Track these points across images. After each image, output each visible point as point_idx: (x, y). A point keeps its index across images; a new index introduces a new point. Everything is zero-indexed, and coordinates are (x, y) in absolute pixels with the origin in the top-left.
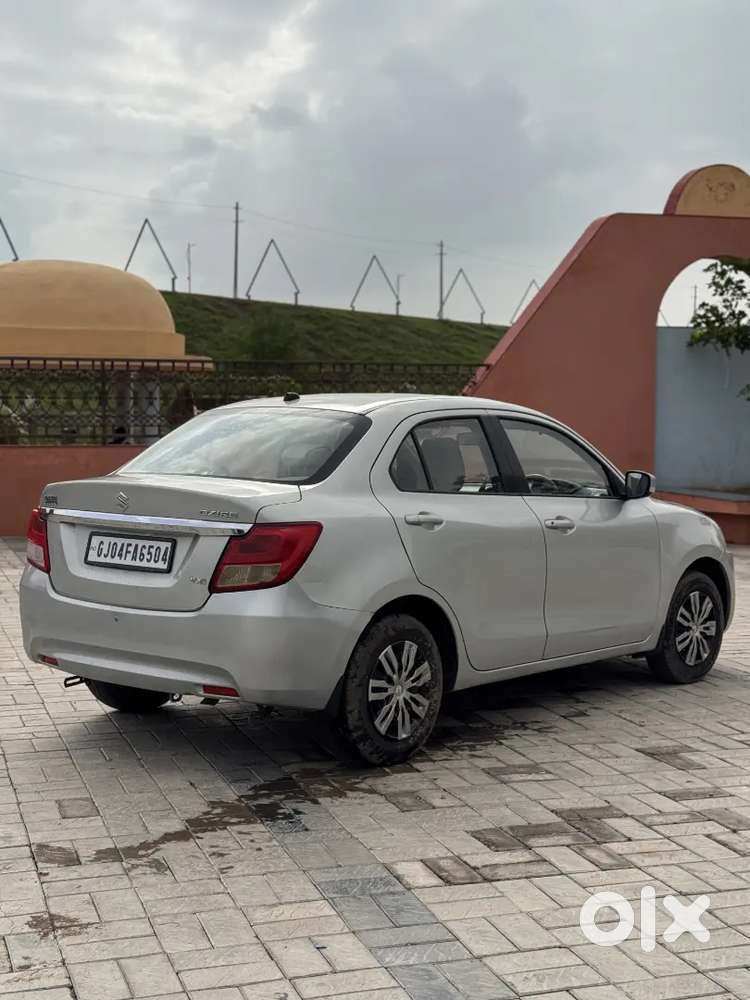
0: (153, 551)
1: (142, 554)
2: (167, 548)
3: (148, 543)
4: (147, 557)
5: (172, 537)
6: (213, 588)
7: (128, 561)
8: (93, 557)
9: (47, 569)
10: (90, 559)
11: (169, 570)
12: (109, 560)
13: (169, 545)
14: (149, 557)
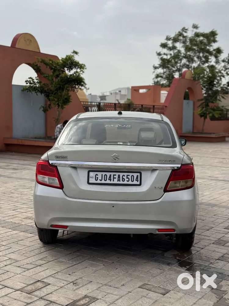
0: (130, 177)
1: (123, 178)
2: (137, 176)
3: (126, 174)
4: (126, 179)
5: (139, 171)
6: (166, 190)
7: (116, 181)
8: (92, 180)
9: (61, 187)
10: (90, 182)
11: (140, 185)
12: (103, 182)
13: (139, 174)
14: (128, 180)
